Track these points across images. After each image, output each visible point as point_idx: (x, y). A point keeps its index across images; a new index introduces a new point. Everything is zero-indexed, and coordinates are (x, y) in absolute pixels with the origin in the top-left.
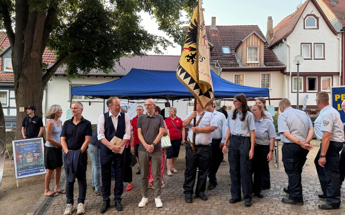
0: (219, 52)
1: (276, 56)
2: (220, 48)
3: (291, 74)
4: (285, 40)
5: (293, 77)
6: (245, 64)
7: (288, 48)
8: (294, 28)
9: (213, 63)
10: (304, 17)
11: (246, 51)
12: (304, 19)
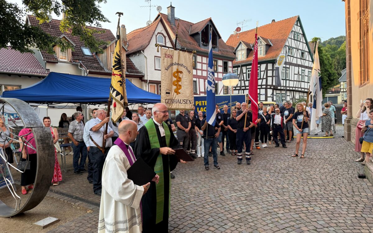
0: (80, 53)
1: (133, 64)
2: (79, 49)
3: (148, 81)
4: (143, 51)
5: (150, 84)
6: (110, 69)
7: (145, 59)
8: (149, 42)
9: (77, 63)
10: (156, 34)
11: (111, 57)
12: (156, 36)
